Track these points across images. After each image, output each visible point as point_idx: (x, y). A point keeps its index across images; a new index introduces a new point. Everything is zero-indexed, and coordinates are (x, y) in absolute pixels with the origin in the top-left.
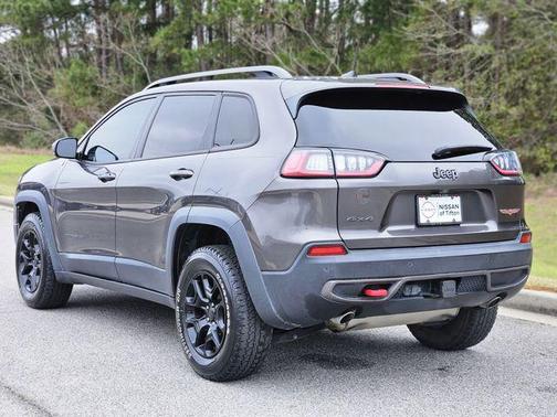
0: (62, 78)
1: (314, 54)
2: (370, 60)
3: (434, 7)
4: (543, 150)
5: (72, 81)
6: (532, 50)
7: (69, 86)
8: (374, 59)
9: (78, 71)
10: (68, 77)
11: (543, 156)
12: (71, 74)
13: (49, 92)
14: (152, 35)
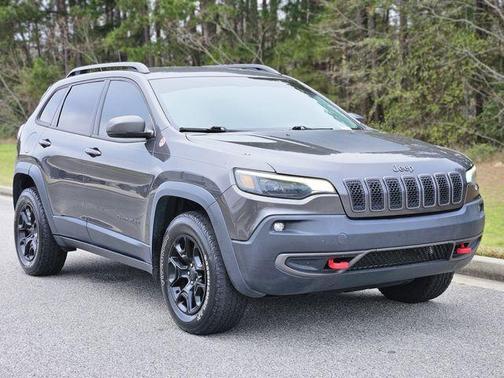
0: (26, 75)
1: (241, 49)
2: (291, 53)
3: (338, 6)
4: (435, 129)
5: (35, 78)
6: (424, 41)
7: (32, 83)
8: (293, 52)
9: (40, 69)
10: (32, 75)
11: (436, 134)
12: (34, 72)
13: (15, 88)
14: (105, 36)
